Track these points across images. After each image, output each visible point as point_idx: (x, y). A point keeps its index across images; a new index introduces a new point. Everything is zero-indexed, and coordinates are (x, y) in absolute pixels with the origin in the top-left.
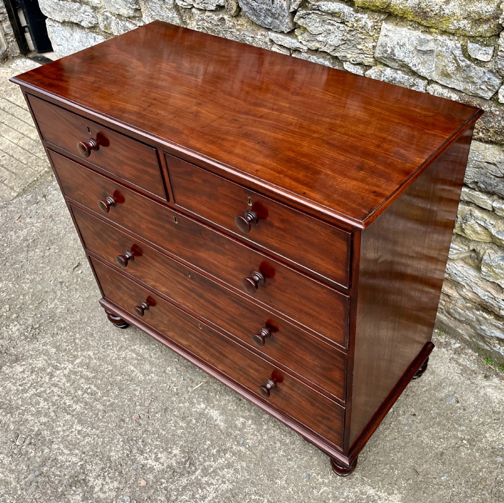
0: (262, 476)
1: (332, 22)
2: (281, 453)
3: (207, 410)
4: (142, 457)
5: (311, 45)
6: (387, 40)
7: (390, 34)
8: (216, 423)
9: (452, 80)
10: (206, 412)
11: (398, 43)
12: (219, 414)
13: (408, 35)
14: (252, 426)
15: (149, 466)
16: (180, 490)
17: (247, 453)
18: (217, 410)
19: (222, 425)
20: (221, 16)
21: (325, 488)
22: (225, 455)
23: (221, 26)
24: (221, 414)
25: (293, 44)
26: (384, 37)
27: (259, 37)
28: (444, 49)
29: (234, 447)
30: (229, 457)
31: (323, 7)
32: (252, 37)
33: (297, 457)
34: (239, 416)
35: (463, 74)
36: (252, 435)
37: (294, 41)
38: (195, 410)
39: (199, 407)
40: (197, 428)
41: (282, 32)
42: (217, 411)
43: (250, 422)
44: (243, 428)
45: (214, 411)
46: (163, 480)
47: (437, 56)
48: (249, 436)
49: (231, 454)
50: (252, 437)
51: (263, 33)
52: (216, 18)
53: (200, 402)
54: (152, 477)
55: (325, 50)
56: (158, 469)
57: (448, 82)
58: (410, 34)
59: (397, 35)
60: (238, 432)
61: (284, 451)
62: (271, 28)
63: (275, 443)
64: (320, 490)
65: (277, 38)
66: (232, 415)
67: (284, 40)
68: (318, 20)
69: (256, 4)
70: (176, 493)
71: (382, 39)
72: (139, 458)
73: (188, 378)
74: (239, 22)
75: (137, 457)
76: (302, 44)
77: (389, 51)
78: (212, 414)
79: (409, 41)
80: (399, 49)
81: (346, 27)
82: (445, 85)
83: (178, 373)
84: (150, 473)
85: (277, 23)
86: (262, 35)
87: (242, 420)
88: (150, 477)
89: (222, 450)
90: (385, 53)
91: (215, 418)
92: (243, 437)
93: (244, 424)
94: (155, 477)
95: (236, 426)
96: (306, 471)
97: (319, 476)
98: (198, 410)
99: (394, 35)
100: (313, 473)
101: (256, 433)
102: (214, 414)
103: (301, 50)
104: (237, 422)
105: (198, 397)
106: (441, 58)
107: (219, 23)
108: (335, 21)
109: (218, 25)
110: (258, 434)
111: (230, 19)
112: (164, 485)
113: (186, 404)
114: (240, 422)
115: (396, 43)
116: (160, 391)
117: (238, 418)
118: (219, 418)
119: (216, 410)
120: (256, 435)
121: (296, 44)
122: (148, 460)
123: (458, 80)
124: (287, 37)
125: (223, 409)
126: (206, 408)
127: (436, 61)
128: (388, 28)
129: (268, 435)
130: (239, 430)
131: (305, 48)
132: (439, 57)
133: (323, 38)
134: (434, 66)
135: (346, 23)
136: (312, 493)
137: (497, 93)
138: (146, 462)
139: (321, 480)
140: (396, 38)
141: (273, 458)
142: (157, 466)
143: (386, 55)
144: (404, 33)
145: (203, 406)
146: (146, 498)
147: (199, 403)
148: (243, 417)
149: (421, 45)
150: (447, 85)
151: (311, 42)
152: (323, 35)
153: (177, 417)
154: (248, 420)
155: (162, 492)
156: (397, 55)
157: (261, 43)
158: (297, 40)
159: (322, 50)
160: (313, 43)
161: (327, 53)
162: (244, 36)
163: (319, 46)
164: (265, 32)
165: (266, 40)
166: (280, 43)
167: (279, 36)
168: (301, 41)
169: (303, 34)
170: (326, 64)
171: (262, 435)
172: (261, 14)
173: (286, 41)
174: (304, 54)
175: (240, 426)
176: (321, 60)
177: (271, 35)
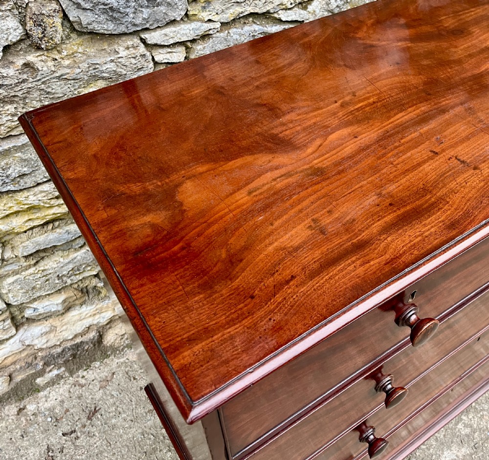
5: (227, 16)
8: (460, 457)
12: (449, 451)
14: (470, 417)
18: (443, 451)
19: (465, 450)
20: (20, 62)
23: (31, 80)
24: (449, 448)
25: (197, 29)
27: (123, 53)
32: (112, 61)
34: (455, 429)
36: (481, 420)
37: (194, 25)
41: (173, 22)
42: (445, 453)
43: (464, 418)
44: (471, 427)
45: (444, 456)
48: (483, 423)
50: (484, 420)
51: (130, 43)
52: (11, 71)
55: (252, 11)
60: (476, 434)
62: (148, 26)
65: (166, 35)
66: (454, 435)
67: (178, 33)
74: (65, 53)
76: (213, 21)
85: (162, 11)
86: (128, 48)
87: (460, 426)
91: (454, 457)
92: (484, 431)
93: (466, 426)
95: (468, 436)
101: (479, 415)
102: (448, 456)
103: (211, 32)
104: (463, 433)
107: (25, 76)
109: (24, 81)
110: (481, 413)
111: (43, 58)
114: (463, 428)
117: (457, 430)
118: (455, 452)
119: (443, 454)
120: (483, 416)
121: (203, 28)
124: (182, 26)
125: (442, 444)
129: (483, 403)
130: (474, 433)
131: (218, 25)
148: (457, 424)
151: (228, 11)
154: (462, 420)
157: (133, 61)
158: (203, 21)
159: (246, 13)
160: (231, 11)
161: (252, 15)
162: (95, 69)
163: (241, 10)
164: (132, 40)
165: (141, 51)
166: (172, 41)
167: (168, 30)
168: (210, 17)
169: (208, 6)
170: (257, 29)
171: (483, 410)
172: (128, 10)
173: (184, 32)
174: (218, 34)
175: (468, 430)
176: (247, 28)
177: (153, 37)
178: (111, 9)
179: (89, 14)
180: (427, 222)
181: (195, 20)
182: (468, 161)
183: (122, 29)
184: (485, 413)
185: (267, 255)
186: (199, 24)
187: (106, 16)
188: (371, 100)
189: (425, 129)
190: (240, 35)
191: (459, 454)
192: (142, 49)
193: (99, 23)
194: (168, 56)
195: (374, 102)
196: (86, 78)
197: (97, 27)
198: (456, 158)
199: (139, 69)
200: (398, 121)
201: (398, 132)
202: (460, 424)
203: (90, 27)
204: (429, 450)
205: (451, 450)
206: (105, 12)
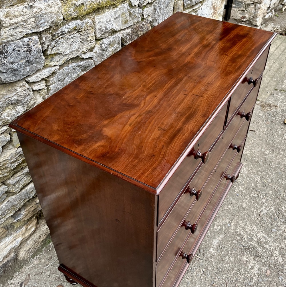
0: (244, 213)
1: (72, 36)
2: (229, 206)
3: (214, 247)
4: (254, 278)
5: (61, 62)
6: (100, 24)
7: (101, 20)
8: (221, 240)
9: (128, 23)
10: (215, 247)
11: (107, 22)
12: (215, 240)
13: (110, 14)
14: (218, 222)
15: (258, 272)
16: (265, 250)
17: (234, 221)
18: (213, 241)
19: (221, 236)
21: (240, 188)
22: (238, 232)
24: (215, 238)
25: (50, 71)
26: (98, 24)
27: (19, 90)
28: (124, 10)
29: (233, 228)
30: (239, 230)
31: (65, 30)
33: (229, 200)
34: (214, 229)
35: (132, 16)
36: (223, 221)
37: (48, 69)
38: (215, 254)
39: (213, 252)
40: (227, 250)
41: (39, 70)
42: (214, 241)
43: (216, 223)
45: (214, 242)
46: (263, 261)
47: (121, 16)
48: (224, 222)
49: (237, 229)
50: (224, 220)
51: (21, 84)
53: (209, 251)
54: (264, 268)
55: (71, 57)
56: (258, 265)
57: (127, 25)
58: (111, 13)
59: (105, 18)
60: (223, 227)
61: (228, 205)
62: (29, 74)
63: (225, 209)
64: (242, 190)
65: (37, 77)
66: (214, 232)
67: (42, 74)
68: (64, 41)
69: (16, 64)
70: (267, 252)
71: (98, 26)
72: (255, 279)
73: (192, 264)
75: (255, 281)
76: (56, 66)
77: (104, 29)
78: (216, 243)
79: (111, 17)
80: (108, 24)
81: (81, 33)
82: (126, 28)
83: (190, 272)
84: (262, 270)
85: (35, 66)
86: (21, 87)
87: (215, 227)
88: (264, 269)
89: (236, 234)
90: (102, 32)
91: (218, 241)
92: (226, 225)
93: (218, 226)
94: (263, 266)
95: (220, 230)
96: (235, 196)
97: (236, 191)
98: (215, 252)
99: (103, 19)
100: (235, 193)
101: (221, 219)
102: (215, 242)
103: (56, 71)
104: (218, 229)
105: (206, 254)
106: (123, 16)
108: (74, 34)
110: (222, 218)
112: (266, 260)
113: (212, 260)
115: (106, 22)
116: (207, 279)
117: (215, 229)
118: (218, 239)
119: (213, 242)
120: (223, 218)
121: (52, 70)
122: (254, 273)
123: (131, 21)
124: (43, 71)
125: (211, 238)
126: (213, 247)
127: (121, 19)
128: (99, 17)
130: (222, 227)
131: (58, 67)
132: (122, 16)
133: (69, 50)
134: (121, 22)
135: (80, 30)
136: (244, 193)
137: (143, 15)
138: (256, 274)
139: (237, 190)
140: (105, 20)
141: (233, 210)
142: (256, 267)
143: (103, 33)
144: (107, 14)
145: (212, 250)
146: (276, 268)
147: (210, 253)
148: (214, 227)
149: (115, 15)
150: (127, 27)
151: (61, 60)
152: (69, 48)
153: (222, 264)
154: (215, 224)
155: (270, 260)
156: (108, 28)
157: (24, 92)
158: (51, 66)
159: (69, 59)
160: (63, 59)
161: (71, 59)
162: (8, 100)
163: (67, 58)
164: (22, 83)
165: (27, 87)
166: (40, 79)
167: (38, 74)
168: (55, 64)
169: (53, 60)
170: (75, 65)
171: (222, 216)
172: (21, 69)
173: (45, 73)
174: (59, 71)
175: (219, 228)
176: (70, 66)
177: (32, 79)
178: (15, 70)
179: (5, 74)
180: (196, 117)
181: (47, 67)
182: (198, 95)
183: (19, 78)
184: (223, 217)
185: (150, 143)
186: (50, 68)
187: (12, 74)
188: (153, 82)
189: (178, 87)
190: (68, 69)
191: (220, 239)
192: (27, 86)
193: (9, 78)
194: (39, 86)
195: (155, 83)
196: (5, 106)
197: (8, 80)
198: (194, 94)
199: (27, 96)
200: (167, 87)
201: (169, 91)
202: (215, 226)
203: (5, 81)
204: (207, 243)
205: (216, 239)
206: (12, 72)
